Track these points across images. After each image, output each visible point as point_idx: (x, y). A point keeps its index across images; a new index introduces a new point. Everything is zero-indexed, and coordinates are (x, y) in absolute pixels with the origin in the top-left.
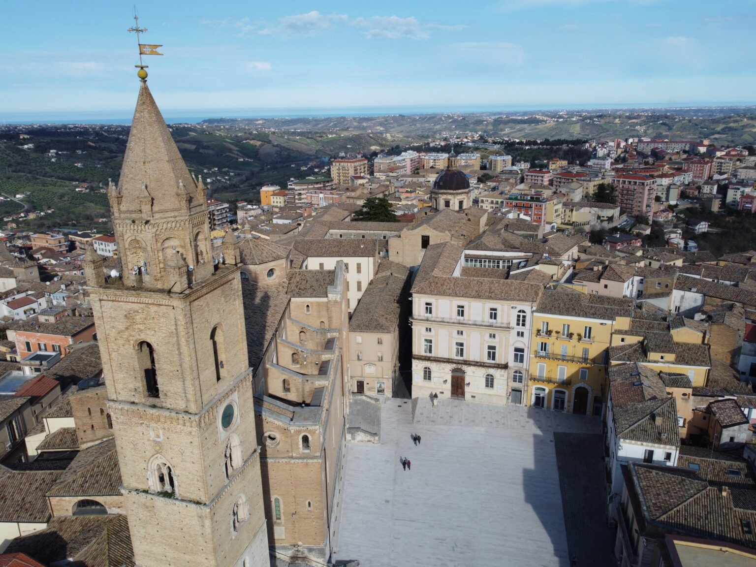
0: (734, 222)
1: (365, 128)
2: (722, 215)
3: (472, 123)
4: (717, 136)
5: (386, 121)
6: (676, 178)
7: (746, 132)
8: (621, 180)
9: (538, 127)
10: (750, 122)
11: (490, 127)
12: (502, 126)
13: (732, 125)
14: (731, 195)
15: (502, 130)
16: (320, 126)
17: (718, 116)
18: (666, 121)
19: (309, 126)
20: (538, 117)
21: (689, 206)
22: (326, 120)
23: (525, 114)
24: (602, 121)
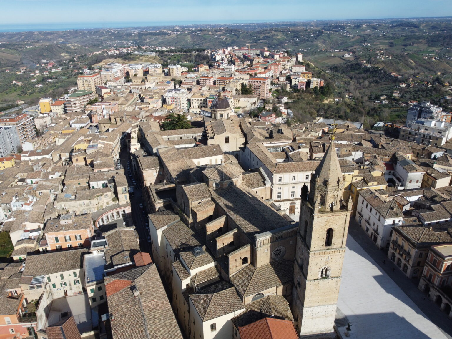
0: (297, 95)
1: (49, 40)
2: (292, 92)
3: (124, 35)
4: (261, 41)
5: (64, 34)
6: (267, 74)
7: (274, 39)
8: (253, 81)
9: (166, 37)
10: (276, 33)
11: (137, 38)
12: (144, 37)
13: (267, 35)
14: (294, 82)
15: (145, 40)
16: (13, 39)
17: (259, 29)
18: (235, 33)
19: (4, 39)
20: (165, 31)
21: (276, 89)
22: (17, 34)
23: (154, 28)
24: (202, 34)
